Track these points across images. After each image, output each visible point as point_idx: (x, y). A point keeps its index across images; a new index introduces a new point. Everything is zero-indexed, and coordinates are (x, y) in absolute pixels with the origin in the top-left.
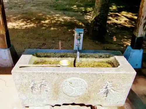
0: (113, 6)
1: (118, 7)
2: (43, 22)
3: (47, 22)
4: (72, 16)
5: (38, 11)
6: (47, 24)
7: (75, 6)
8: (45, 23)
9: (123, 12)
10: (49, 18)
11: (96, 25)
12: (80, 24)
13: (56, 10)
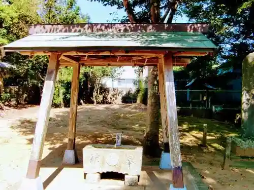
0: (184, 125)
1: (190, 126)
2: (99, 139)
3: (103, 139)
4: (130, 136)
5: (95, 130)
6: (103, 141)
7: (137, 125)
8: (101, 140)
9: (194, 132)
10: (106, 136)
11: (148, 140)
12: (137, 142)
13: (114, 128)
